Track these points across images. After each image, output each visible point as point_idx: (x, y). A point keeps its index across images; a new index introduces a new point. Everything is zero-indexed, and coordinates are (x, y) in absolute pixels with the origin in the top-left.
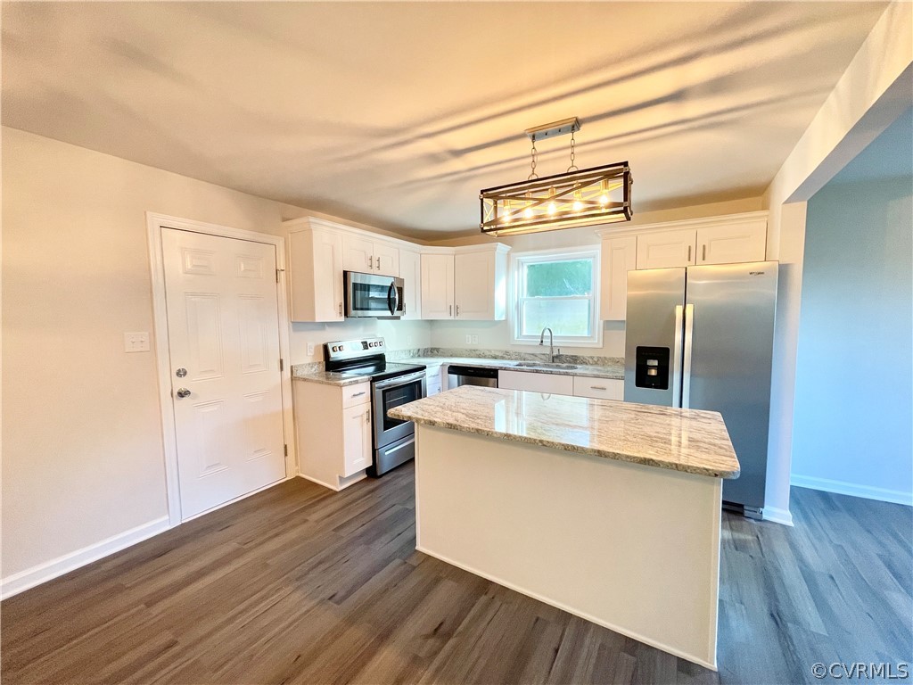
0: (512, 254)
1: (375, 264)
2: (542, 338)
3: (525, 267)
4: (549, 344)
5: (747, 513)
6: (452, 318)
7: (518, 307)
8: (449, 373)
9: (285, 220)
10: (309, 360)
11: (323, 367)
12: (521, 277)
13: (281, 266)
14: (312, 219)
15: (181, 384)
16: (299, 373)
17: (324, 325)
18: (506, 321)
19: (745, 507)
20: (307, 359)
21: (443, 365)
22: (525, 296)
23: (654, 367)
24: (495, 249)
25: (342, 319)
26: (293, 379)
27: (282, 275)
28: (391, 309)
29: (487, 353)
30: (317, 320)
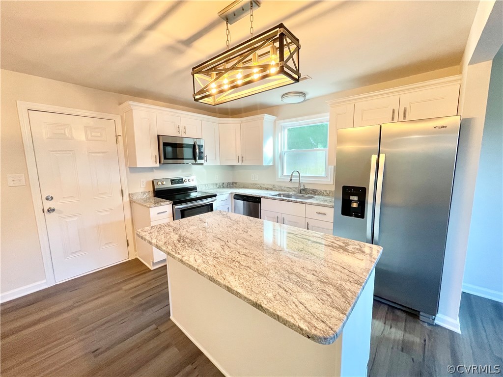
0: (278, 122)
1: (182, 130)
2: (292, 176)
3: (286, 130)
4: (298, 181)
5: (421, 318)
6: (239, 164)
7: (281, 157)
8: (234, 198)
9: (120, 104)
10: (142, 190)
11: (152, 194)
12: (283, 138)
13: (119, 133)
16: (135, 198)
17: (152, 169)
18: (273, 166)
19: (421, 313)
20: (141, 187)
21: (231, 193)
22: (286, 149)
23: (355, 201)
24: (263, 118)
25: (158, 165)
26: (131, 202)
27: (120, 139)
28: (195, 158)
29: (263, 186)
30: (138, 167)
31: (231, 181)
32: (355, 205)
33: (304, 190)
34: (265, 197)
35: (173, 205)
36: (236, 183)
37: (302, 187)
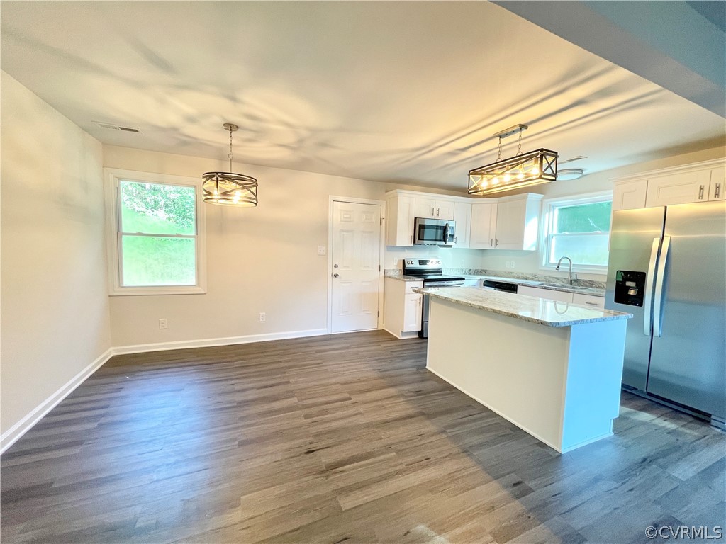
0: (545, 201)
1: (436, 212)
2: (559, 264)
3: (556, 212)
4: (569, 271)
5: (713, 422)
6: (493, 248)
7: (548, 241)
8: (484, 285)
9: (387, 191)
10: (394, 268)
11: (402, 272)
12: (552, 219)
13: (383, 216)
14: (398, 190)
15: (335, 271)
16: (388, 274)
17: (404, 248)
18: (536, 252)
19: (712, 417)
20: (394, 267)
21: (481, 280)
22: (555, 232)
23: (632, 288)
24: (527, 198)
25: (412, 245)
26: (385, 277)
27: (383, 221)
28: (445, 241)
29: (521, 275)
30: (397, 245)
31: (480, 268)
32: (632, 292)
33: (576, 281)
34: (522, 285)
35: (424, 282)
36: (485, 271)
37: (574, 278)
